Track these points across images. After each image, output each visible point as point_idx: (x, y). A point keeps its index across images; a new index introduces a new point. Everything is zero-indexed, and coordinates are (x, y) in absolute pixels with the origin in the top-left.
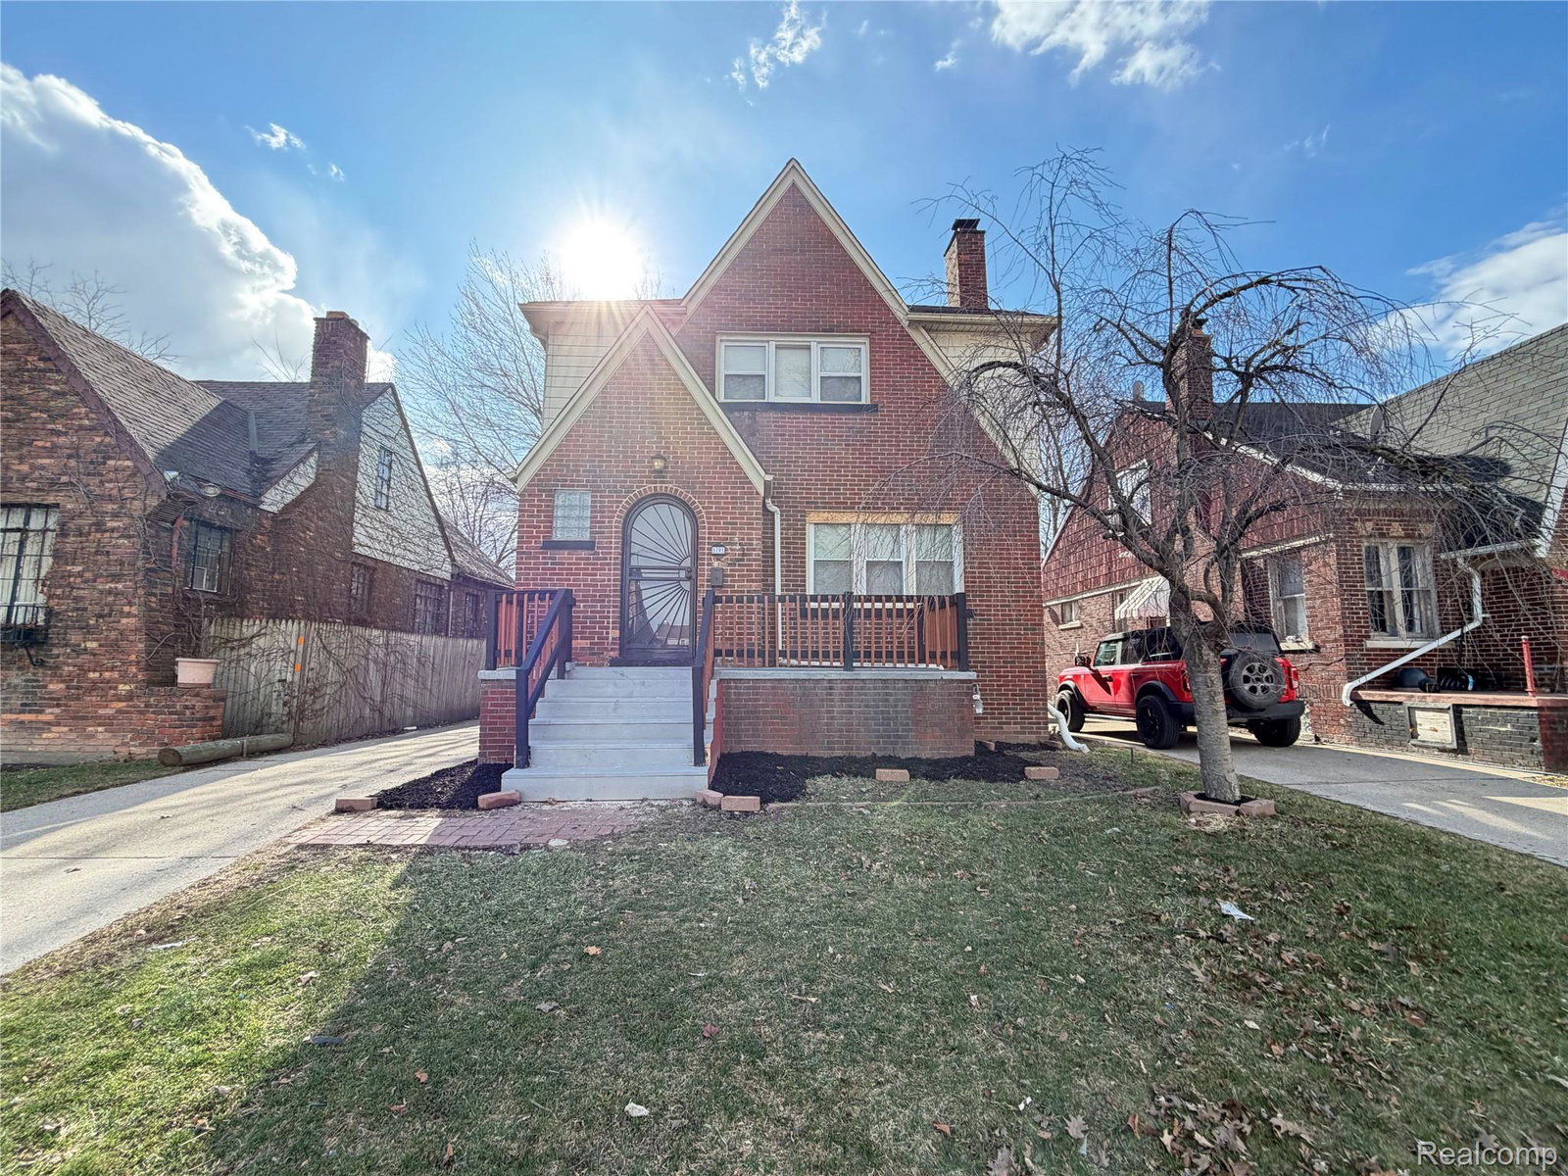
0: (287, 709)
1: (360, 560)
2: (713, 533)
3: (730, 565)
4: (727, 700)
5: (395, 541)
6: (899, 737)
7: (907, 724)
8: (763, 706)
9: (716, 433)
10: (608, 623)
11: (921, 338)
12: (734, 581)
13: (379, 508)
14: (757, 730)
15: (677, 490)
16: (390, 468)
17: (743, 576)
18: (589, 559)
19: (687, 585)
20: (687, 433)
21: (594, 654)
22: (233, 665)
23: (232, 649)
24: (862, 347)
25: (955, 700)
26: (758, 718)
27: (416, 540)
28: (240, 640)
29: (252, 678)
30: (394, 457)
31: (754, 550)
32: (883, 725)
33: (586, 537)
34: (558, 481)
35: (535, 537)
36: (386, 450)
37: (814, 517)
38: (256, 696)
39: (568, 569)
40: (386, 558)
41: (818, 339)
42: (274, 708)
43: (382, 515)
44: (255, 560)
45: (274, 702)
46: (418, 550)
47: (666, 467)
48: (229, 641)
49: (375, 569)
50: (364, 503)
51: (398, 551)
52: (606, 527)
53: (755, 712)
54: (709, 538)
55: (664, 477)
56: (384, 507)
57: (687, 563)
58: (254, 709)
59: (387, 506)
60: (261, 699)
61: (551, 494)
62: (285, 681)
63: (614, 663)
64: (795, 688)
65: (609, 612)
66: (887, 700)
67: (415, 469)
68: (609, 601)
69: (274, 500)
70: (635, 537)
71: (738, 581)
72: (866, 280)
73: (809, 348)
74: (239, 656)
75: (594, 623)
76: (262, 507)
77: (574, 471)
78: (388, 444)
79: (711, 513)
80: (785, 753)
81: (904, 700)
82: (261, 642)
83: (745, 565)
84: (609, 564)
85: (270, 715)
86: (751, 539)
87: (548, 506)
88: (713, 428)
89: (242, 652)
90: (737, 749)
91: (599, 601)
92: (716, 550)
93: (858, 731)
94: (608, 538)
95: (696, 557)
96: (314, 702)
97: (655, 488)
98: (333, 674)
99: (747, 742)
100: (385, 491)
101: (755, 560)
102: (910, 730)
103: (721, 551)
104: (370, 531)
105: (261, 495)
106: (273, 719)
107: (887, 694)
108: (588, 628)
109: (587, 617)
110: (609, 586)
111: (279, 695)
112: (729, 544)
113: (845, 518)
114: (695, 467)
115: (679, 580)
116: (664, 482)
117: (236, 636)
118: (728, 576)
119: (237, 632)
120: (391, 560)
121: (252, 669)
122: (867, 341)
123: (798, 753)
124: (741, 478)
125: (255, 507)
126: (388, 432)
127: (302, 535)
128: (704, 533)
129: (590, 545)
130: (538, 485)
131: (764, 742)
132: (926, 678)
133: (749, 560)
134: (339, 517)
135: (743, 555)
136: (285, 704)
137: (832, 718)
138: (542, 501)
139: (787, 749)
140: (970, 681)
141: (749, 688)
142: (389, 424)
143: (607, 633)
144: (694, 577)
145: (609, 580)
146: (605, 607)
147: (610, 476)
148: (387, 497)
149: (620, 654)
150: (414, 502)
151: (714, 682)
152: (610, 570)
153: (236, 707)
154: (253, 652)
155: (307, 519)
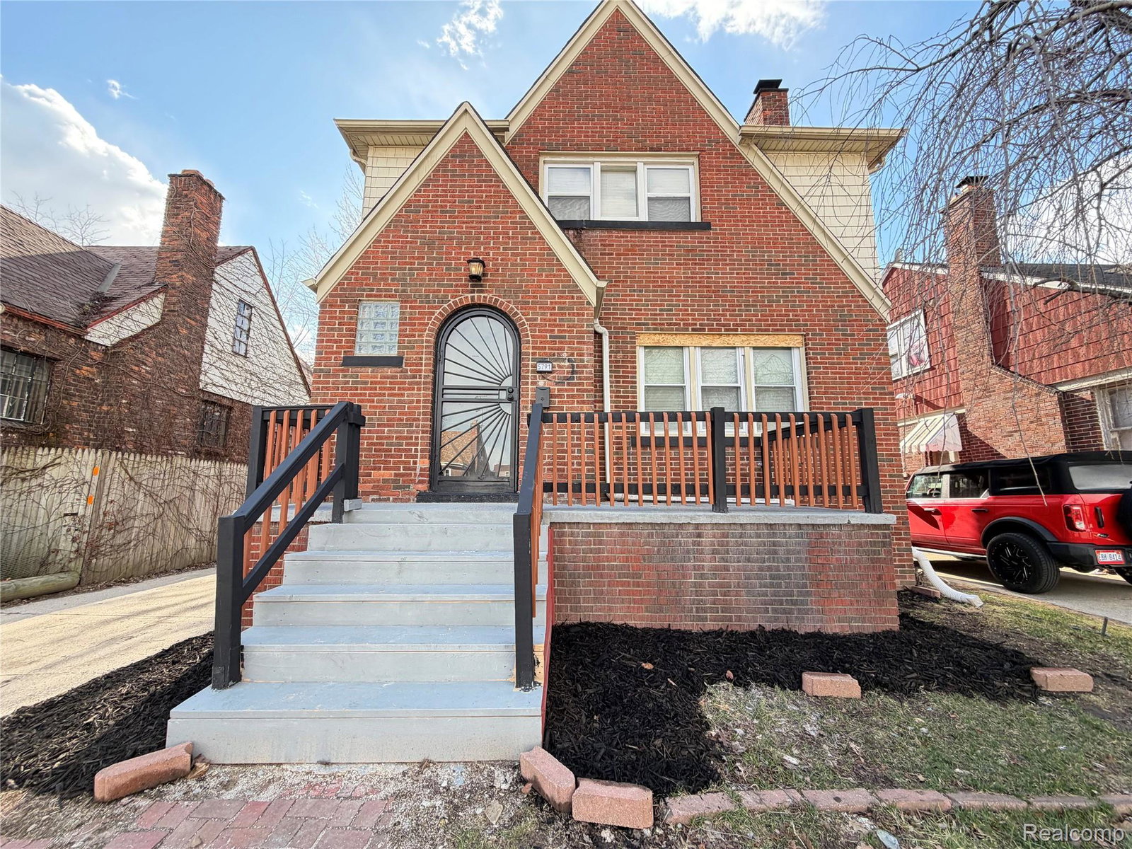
0: (75, 545)
1: (214, 399)
2: (539, 348)
3: (557, 384)
4: (561, 551)
5: (254, 385)
6: (794, 603)
7: (805, 586)
8: (608, 559)
9: (541, 238)
10: (416, 450)
11: (753, 157)
12: (563, 402)
13: (236, 354)
14: (601, 593)
15: (496, 300)
16: (250, 320)
17: (573, 396)
18: (396, 377)
19: (507, 408)
20: (509, 238)
21: (400, 487)
22: (23, 497)
23: (23, 480)
24: (690, 167)
25: (867, 553)
26: (601, 576)
27: (277, 386)
28: (33, 470)
29: (42, 512)
30: (253, 310)
31: (585, 367)
32: (772, 585)
33: (394, 353)
34: (364, 290)
35: (336, 353)
36: (246, 304)
37: (645, 339)
38: (44, 531)
39: (371, 389)
40: (244, 399)
41: (645, 160)
42: (62, 545)
43: (239, 361)
44: (78, 391)
45: (63, 538)
46: (278, 394)
47: (484, 275)
48: (21, 472)
49: (231, 409)
50: (220, 348)
51: (256, 394)
52: (416, 341)
53: (598, 567)
54: (534, 354)
55: (481, 286)
56: (242, 353)
57: (508, 383)
58: (41, 546)
59: (246, 354)
60: (50, 535)
61: (356, 304)
62: (76, 514)
63: (422, 498)
64: (650, 535)
65: (417, 438)
66: (775, 552)
67: (278, 324)
68: (417, 426)
69: (103, 333)
70: (450, 353)
71: (568, 402)
72: (694, 100)
73: (634, 171)
74: (30, 487)
75: (399, 450)
76: (88, 338)
77: (381, 279)
78: (248, 299)
79: (535, 325)
80: (640, 624)
81: (799, 552)
82: (55, 473)
83: (575, 384)
84: (419, 383)
85: (57, 551)
86: (582, 355)
87: (351, 318)
88: (538, 233)
89: (34, 482)
90: (574, 618)
91: (406, 425)
92: (542, 367)
93: (737, 594)
94: (418, 353)
95: (518, 375)
96: (114, 537)
97: (473, 298)
98: (143, 505)
99: (586, 609)
100: (244, 338)
101: (587, 378)
102: (809, 594)
103: (547, 367)
104: (225, 373)
105: (86, 327)
106: (60, 557)
107: (774, 544)
108: (392, 456)
109: (391, 444)
110: (418, 408)
111: (68, 530)
112: (556, 360)
113: (678, 341)
114: (518, 276)
115: (498, 402)
116: (482, 291)
117: (29, 466)
118: (556, 396)
119: (30, 462)
120: (249, 401)
121: (43, 502)
122: (696, 161)
123: (657, 624)
124: (569, 287)
125: (80, 338)
126: (248, 289)
127: (136, 368)
128: (528, 348)
129: (396, 362)
130: (340, 296)
131: (610, 609)
132: (827, 522)
133: (580, 378)
134: (184, 356)
135: (573, 372)
136: (74, 540)
137: (702, 576)
138: (344, 312)
139: (642, 618)
140: (886, 527)
141: (588, 535)
142: (249, 281)
143: (415, 463)
144: (516, 398)
145: (418, 401)
146: (413, 432)
147: (421, 285)
148: (247, 345)
149: (430, 487)
150: (275, 352)
151: (544, 529)
152: (419, 389)
153: (22, 543)
154: (46, 483)
155: (142, 353)
